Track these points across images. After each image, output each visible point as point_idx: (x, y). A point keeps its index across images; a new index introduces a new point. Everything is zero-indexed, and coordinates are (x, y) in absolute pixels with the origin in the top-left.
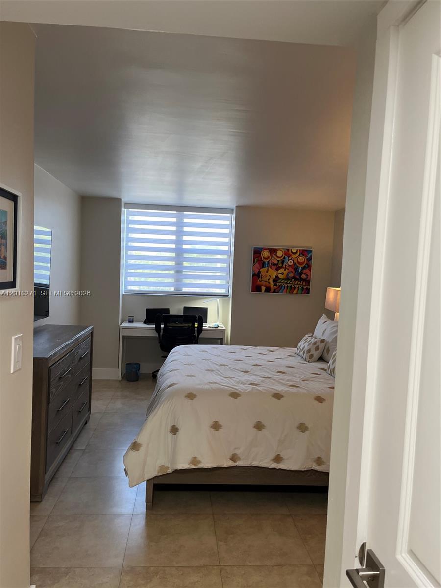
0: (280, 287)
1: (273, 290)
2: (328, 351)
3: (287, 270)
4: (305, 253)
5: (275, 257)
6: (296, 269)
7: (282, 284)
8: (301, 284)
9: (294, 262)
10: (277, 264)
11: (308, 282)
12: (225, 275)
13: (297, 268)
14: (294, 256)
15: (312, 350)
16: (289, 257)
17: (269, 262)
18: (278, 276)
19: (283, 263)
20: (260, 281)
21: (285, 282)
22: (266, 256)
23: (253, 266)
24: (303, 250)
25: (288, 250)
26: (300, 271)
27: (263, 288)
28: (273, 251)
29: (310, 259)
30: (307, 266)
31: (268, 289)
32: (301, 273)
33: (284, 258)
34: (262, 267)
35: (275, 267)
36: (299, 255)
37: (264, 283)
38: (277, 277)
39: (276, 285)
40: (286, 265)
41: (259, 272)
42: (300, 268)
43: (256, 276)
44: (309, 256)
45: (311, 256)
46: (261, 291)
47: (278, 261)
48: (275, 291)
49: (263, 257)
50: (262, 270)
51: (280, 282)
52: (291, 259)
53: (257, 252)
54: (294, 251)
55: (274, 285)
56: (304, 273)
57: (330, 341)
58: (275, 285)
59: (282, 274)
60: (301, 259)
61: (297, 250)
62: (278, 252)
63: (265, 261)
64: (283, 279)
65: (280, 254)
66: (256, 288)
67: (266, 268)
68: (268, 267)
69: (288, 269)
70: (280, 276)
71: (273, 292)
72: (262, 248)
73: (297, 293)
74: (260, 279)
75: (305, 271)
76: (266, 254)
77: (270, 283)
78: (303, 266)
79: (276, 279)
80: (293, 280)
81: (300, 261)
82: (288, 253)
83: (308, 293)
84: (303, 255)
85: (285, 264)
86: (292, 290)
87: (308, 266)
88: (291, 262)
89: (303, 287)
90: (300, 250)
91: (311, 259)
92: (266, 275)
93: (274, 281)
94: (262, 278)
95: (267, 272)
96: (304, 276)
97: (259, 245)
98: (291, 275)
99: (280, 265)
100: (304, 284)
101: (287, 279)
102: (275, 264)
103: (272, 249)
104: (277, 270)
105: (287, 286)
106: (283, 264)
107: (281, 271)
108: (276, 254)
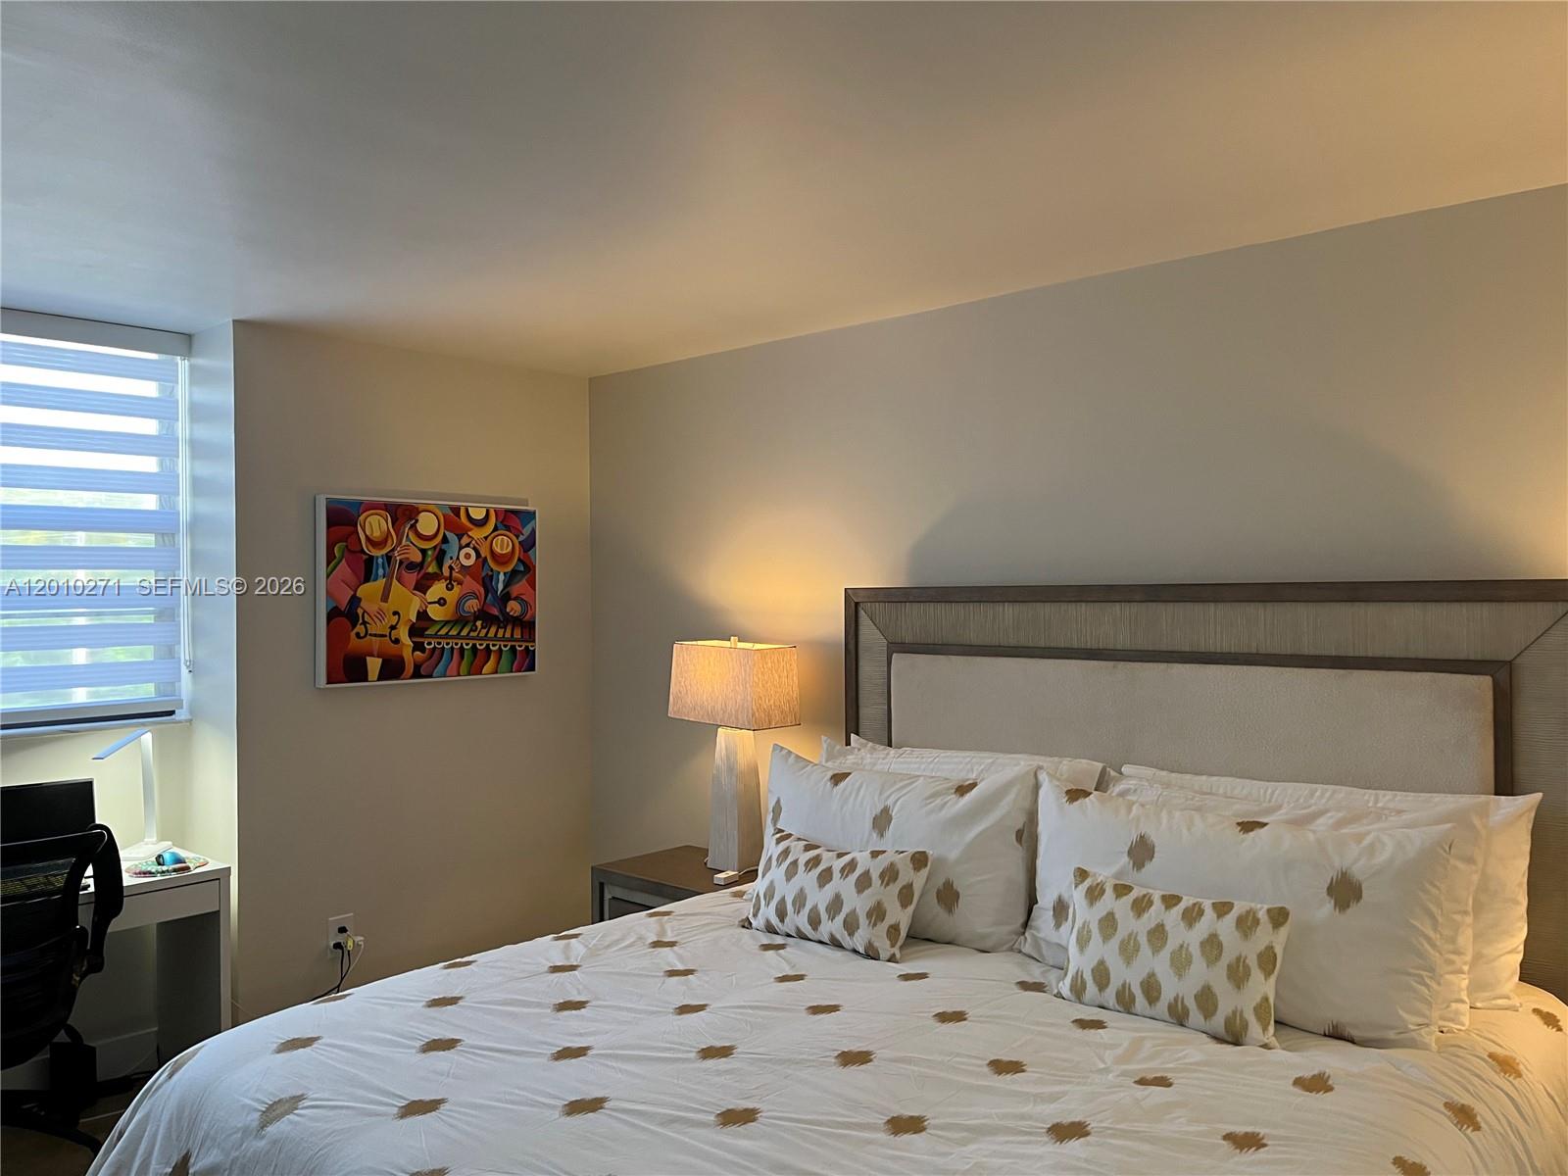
0: (437, 654)
1: (410, 668)
2: (948, 896)
3: (457, 589)
4: (512, 520)
5: (412, 537)
6: (487, 582)
7: (443, 641)
8: (508, 635)
9: (478, 554)
10: (421, 565)
11: (528, 626)
12: (149, 620)
13: (492, 576)
14: (477, 534)
15: (886, 905)
16: (460, 538)
17: (389, 558)
18: (425, 611)
19: (440, 558)
20: (358, 635)
21: (454, 632)
22: (377, 534)
23: (328, 576)
24: (507, 511)
25: (456, 510)
26: (501, 587)
27: (374, 665)
28: (403, 515)
29: (529, 544)
30: (522, 569)
31: (392, 669)
32: (506, 597)
33: (445, 540)
34: (367, 580)
35: (412, 577)
36: (496, 529)
37: (376, 642)
38: (423, 615)
39: (423, 650)
40: (451, 568)
41: (355, 601)
42: (502, 577)
43: (344, 616)
44: (527, 531)
45: (533, 532)
46: (366, 679)
47: (424, 552)
48: (416, 674)
49: (366, 536)
50: (364, 590)
51: (436, 636)
52: (468, 545)
53: (342, 519)
54: (478, 514)
55: (414, 650)
56: (513, 596)
57: (953, 855)
58: (418, 647)
59: (442, 602)
60: (503, 544)
61: (488, 511)
62: (423, 517)
63: (375, 553)
64: (446, 623)
65: (428, 524)
66: (347, 668)
67: (382, 582)
68: (388, 576)
69: (460, 583)
70: (435, 613)
71: (414, 676)
72: (361, 503)
73: (496, 672)
74: (360, 628)
75: (515, 590)
76: (375, 525)
77: (397, 641)
78: (509, 569)
79: (421, 626)
80: (479, 623)
81: (499, 551)
82: (455, 521)
83: (532, 668)
84: (508, 528)
85: (447, 563)
86: (477, 660)
87: (526, 570)
88: (468, 556)
89: (513, 648)
90: (496, 511)
91: (534, 544)
92: (381, 614)
93: (414, 631)
94: (364, 623)
95: (385, 598)
96: (514, 608)
97: (350, 490)
98: (472, 605)
99: (430, 570)
100: (517, 634)
101: (460, 620)
102: (411, 566)
103: (399, 506)
104: (422, 587)
105: (462, 649)
106: (440, 565)
107: (437, 590)
108: (413, 527)
